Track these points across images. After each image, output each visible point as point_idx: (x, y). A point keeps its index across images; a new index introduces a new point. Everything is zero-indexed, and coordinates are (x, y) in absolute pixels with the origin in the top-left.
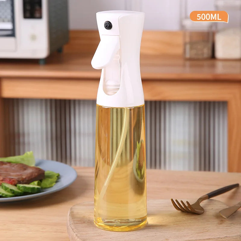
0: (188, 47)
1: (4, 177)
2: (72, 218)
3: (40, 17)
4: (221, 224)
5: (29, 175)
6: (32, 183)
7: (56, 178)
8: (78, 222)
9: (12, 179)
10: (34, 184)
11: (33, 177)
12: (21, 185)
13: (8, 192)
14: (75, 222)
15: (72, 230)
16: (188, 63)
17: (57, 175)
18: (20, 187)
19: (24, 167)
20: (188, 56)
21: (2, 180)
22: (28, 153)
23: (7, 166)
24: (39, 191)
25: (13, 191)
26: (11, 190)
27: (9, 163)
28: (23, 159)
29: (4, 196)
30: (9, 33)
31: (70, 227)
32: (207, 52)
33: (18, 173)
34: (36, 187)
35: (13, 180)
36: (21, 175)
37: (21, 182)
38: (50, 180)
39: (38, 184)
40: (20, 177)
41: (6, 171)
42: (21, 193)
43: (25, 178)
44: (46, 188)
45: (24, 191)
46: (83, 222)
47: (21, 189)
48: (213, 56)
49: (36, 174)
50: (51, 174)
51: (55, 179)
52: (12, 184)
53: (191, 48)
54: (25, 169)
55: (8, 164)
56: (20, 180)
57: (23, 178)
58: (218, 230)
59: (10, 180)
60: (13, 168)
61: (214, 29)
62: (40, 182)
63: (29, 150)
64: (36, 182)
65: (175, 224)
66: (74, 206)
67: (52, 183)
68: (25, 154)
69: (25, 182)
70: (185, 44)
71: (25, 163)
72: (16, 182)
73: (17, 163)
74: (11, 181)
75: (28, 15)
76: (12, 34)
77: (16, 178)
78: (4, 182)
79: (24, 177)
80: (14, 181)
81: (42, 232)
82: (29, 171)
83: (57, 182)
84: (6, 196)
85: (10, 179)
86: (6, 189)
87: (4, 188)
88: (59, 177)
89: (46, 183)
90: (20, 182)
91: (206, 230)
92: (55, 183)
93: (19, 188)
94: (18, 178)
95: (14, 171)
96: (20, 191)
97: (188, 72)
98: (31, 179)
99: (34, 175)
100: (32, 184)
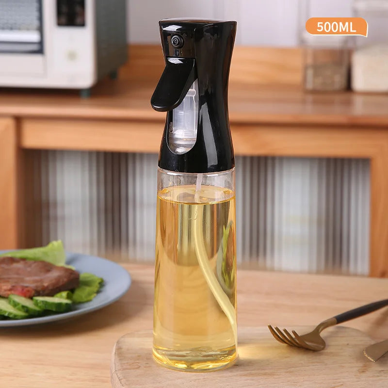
0: (310, 73)
1: (13, 285)
2: (120, 360)
3: (83, 24)
4: (363, 372)
5: (54, 281)
6: (59, 295)
7: (98, 286)
8: (128, 367)
9: (27, 287)
10: (61, 297)
11: (61, 284)
12: (40, 299)
13: (19, 309)
14: (125, 367)
15: (120, 380)
16: (310, 98)
17: (99, 281)
18: (39, 301)
19: (47, 267)
20: (310, 86)
21: (10, 290)
22: (55, 244)
23: (19, 265)
24: (68, 308)
25: (25, 309)
26: (23, 307)
27: (24, 259)
28: (45, 253)
29: (11, 316)
30: (35, 47)
31: (115, 375)
32: (339, 80)
33: (37, 278)
34: (65, 301)
35: (29, 289)
36: (41, 281)
37: (41, 292)
38: (88, 289)
39: (68, 297)
40: (39, 284)
41: (18, 274)
42: (38, 312)
43: (47, 287)
44: (81, 303)
45: (45, 308)
46: (136, 367)
47: (39, 305)
48: (348, 87)
49: (65, 280)
50: (89, 279)
51: (95, 288)
52: (25, 296)
53: (316, 75)
54: (48, 271)
55: (22, 262)
56: (39, 289)
57: (44, 286)
58: (359, 382)
59: (23, 290)
60: (29, 269)
61: (350, 45)
62: (70, 293)
63: (56, 239)
64: (64, 294)
65: (287, 372)
66: (122, 337)
67: (90, 294)
68: (50, 246)
69: (46, 292)
70: (306, 68)
71: (49, 260)
72: (33, 292)
73: (36, 261)
74: (25, 290)
75: (63, 20)
76: (39, 49)
77: (32, 286)
78: (13, 292)
79: (46, 285)
80: (28, 291)
81: (71, 380)
82: (54, 275)
83: (98, 292)
84: (15, 318)
85: (23, 288)
86: (15, 305)
87: (12, 302)
88: (102, 284)
89: (80, 294)
90: (38, 293)
91: (339, 382)
92: (95, 295)
93: (36, 304)
94: (37, 287)
95: (30, 274)
96: (37, 309)
97: (311, 113)
98: (57, 288)
99: (61, 280)
100: (57, 297)
